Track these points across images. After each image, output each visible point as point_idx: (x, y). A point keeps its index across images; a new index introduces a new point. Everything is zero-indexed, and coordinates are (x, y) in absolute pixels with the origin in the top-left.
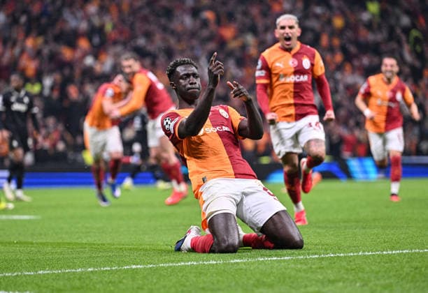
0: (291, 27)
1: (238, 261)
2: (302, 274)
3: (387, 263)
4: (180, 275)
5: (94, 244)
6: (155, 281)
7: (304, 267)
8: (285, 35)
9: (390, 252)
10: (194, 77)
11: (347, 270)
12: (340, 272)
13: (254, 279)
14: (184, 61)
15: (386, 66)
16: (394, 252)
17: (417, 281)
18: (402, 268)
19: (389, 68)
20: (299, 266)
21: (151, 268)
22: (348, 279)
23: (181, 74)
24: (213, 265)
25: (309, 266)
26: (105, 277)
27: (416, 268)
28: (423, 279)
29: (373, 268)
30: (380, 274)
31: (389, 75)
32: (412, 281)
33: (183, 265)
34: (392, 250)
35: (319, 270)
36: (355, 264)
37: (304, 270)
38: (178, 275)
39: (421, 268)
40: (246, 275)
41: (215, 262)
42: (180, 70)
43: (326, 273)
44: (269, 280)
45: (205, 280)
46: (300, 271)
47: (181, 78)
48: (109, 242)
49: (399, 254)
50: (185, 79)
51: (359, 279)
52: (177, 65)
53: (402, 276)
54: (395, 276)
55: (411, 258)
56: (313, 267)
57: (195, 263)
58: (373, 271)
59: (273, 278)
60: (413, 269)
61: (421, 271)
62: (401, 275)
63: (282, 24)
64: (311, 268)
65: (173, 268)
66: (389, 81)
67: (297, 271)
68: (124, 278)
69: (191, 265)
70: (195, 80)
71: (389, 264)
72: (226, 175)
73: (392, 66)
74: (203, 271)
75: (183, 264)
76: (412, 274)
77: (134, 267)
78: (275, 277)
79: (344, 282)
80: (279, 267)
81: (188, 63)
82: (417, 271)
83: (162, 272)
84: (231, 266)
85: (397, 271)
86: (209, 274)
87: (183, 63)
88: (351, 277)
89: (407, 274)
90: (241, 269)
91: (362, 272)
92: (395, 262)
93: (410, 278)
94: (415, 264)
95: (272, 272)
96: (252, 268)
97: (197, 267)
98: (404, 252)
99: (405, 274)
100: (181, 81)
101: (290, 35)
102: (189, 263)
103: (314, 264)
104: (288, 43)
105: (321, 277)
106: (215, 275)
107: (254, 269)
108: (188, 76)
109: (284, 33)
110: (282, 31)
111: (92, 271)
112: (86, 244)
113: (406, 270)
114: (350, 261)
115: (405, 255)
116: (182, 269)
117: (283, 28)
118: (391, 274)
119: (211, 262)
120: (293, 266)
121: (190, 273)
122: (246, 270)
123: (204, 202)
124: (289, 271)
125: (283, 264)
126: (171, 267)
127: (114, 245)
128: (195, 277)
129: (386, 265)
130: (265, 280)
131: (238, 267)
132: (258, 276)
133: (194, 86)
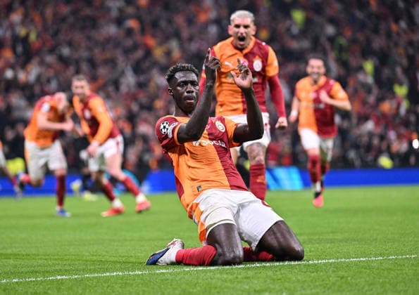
0: (246, 27)
1: (164, 271)
2: (228, 284)
3: (313, 272)
4: (106, 285)
5: (19, 255)
6: (80, 292)
7: (231, 277)
8: (239, 35)
9: (316, 262)
10: (192, 85)
11: (274, 280)
12: (266, 281)
13: (180, 289)
14: (184, 67)
15: (313, 67)
16: (320, 262)
17: (344, 290)
18: (329, 277)
19: (316, 70)
20: (225, 276)
21: (75, 279)
22: (274, 289)
23: (179, 81)
24: (139, 275)
25: (235, 276)
26: (30, 287)
27: (342, 278)
28: (350, 289)
29: (299, 278)
30: (306, 284)
31: (315, 77)
32: (338, 290)
33: (108, 276)
34: (318, 259)
35: (245, 280)
36: (281, 274)
37: (230, 280)
38: (104, 287)
39: (347, 277)
40: (171, 285)
41: (140, 273)
42: (179, 76)
43: (253, 283)
44: (195, 290)
45: (131, 290)
46: (226, 281)
47: (179, 85)
48: (34, 253)
49: (325, 264)
50: (182, 87)
51: (286, 289)
52: (176, 70)
53: (328, 286)
54: (320, 285)
55: (337, 268)
56: (239, 277)
57: (120, 274)
58: (298, 281)
59: (199, 288)
60: (339, 279)
61: (347, 279)
62: (327, 284)
63: (237, 22)
64: (237, 278)
65: (98, 279)
66: (315, 82)
67: (223, 281)
68: (49, 289)
69: (116, 275)
70: (193, 89)
71: (315, 273)
72: (221, 186)
73: (319, 67)
74: (128, 281)
75: (108, 274)
76: (338, 283)
77: (59, 277)
78: (201, 287)
79: (270, 292)
80: (205, 278)
81: (188, 70)
82: (343, 280)
83: (88, 283)
84: (156, 277)
85: (323, 281)
86: (134, 285)
87: (183, 69)
88: (277, 287)
89: (334, 284)
90: (168, 279)
91: (288, 282)
92: (322, 271)
93: (336, 288)
94: (341, 273)
95: (198, 283)
96: (177, 279)
97: (122, 278)
98: (330, 261)
99: (331, 284)
100: (179, 88)
101: (244, 35)
102: (115, 274)
103: (240, 274)
104: (242, 43)
105: (247, 287)
106: (140, 285)
107: (180, 279)
108: (186, 83)
109: (238, 33)
110: (237, 30)
111: (17, 282)
112: (11, 254)
113: (333, 279)
114: (276, 271)
115: (331, 264)
116: (107, 279)
117: (238, 26)
118: (317, 284)
119: (137, 272)
120: (218, 276)
121: (116, 283)
122: (172, 280)
123: (202, 213)
124: (214, 281)
125: (208, 274)
126: (96, 277)
127: (38, 255)
128: (120, 287)
129: (313, 275)
130: (191, 290)
131: (164, 277)
132: (184, 286)
133: (190, 94)
